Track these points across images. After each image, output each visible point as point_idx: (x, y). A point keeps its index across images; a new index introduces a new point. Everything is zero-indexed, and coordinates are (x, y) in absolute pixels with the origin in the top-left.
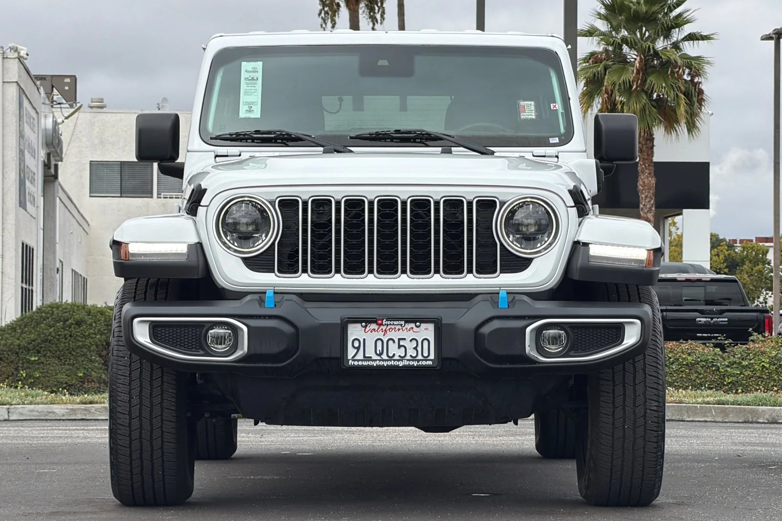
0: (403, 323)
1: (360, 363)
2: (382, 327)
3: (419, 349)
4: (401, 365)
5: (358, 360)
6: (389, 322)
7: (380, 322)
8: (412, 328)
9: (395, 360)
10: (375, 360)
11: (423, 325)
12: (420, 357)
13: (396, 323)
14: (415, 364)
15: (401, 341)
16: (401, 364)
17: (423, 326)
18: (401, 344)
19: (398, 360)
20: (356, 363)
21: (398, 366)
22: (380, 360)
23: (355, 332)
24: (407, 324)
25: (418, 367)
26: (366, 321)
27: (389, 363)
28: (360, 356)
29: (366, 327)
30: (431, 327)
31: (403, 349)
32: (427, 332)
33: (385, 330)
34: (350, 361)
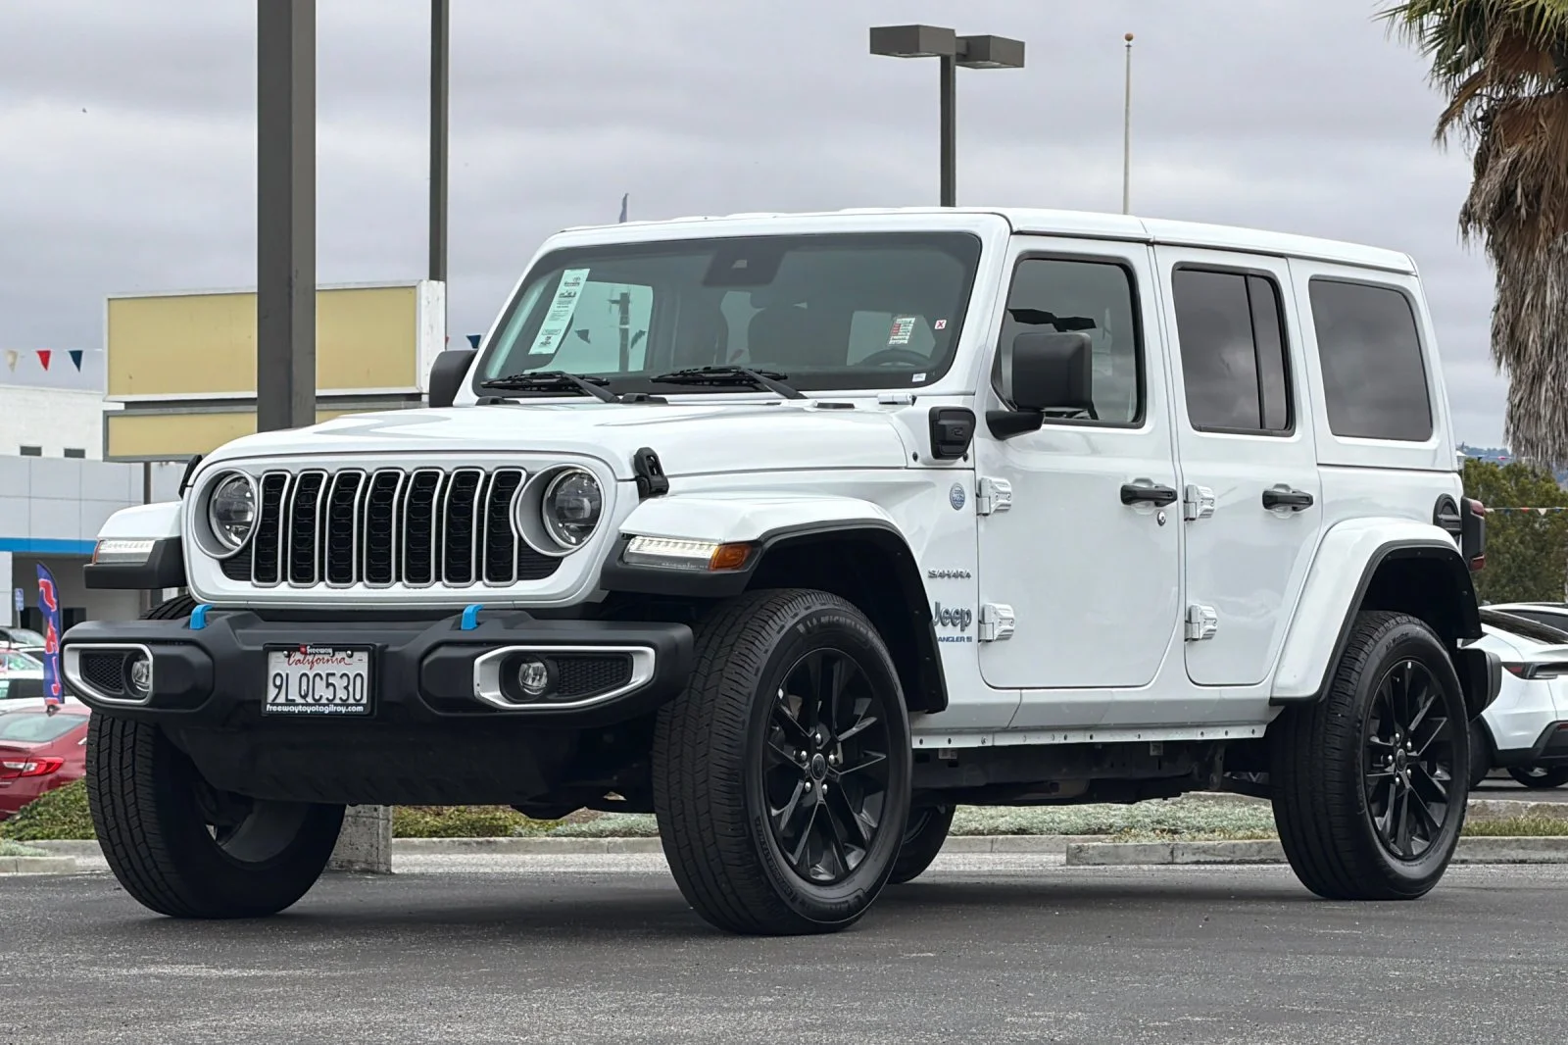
0: (330, 651)
1: (280, 709)
2: (308, 657)
3: (351, 689)
4: (327, 712)
5: (278, 705)
6: (313, 650)
7: (303, 649)
8: (344, 659)
9: (320, 705)
10: (298, 705)
11: (355, 654)
12: (351, 701)
13: (322, 651)
14: (343, 710)
15: (330, 678)
16: (327, 710)
17: (357, 655)
18: (330, 681)
19: (324, 705)
20: (275, 708)
21: (323, 713)
22: (303, 705)
23: (278, 664)
24: (337, 653)
25: (348, 714)
26: (291, 649)
27: (314, 709)
28: (281, 699)
29: (289, 656)
30: (364, 656)
31: (331, 688)
32: (360, 664)
33: (313, 663)
34: (268, 706)
